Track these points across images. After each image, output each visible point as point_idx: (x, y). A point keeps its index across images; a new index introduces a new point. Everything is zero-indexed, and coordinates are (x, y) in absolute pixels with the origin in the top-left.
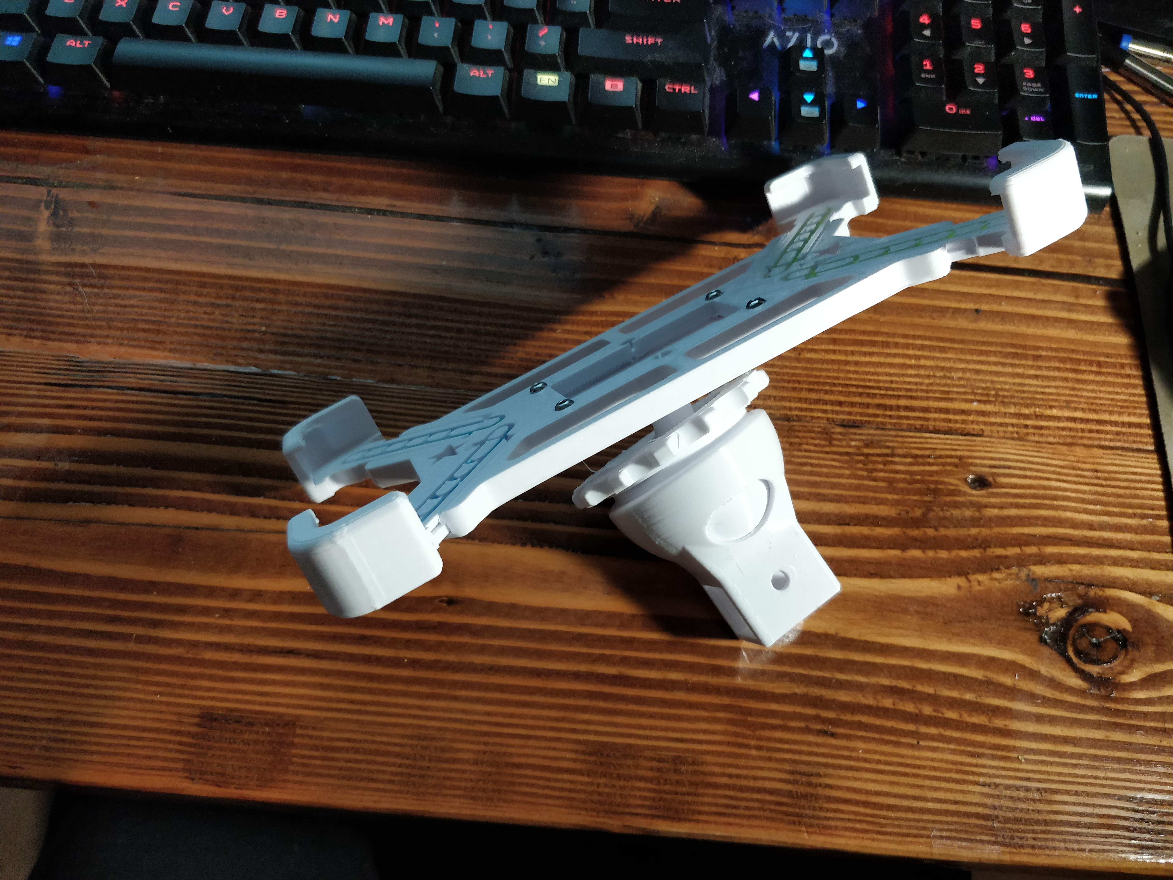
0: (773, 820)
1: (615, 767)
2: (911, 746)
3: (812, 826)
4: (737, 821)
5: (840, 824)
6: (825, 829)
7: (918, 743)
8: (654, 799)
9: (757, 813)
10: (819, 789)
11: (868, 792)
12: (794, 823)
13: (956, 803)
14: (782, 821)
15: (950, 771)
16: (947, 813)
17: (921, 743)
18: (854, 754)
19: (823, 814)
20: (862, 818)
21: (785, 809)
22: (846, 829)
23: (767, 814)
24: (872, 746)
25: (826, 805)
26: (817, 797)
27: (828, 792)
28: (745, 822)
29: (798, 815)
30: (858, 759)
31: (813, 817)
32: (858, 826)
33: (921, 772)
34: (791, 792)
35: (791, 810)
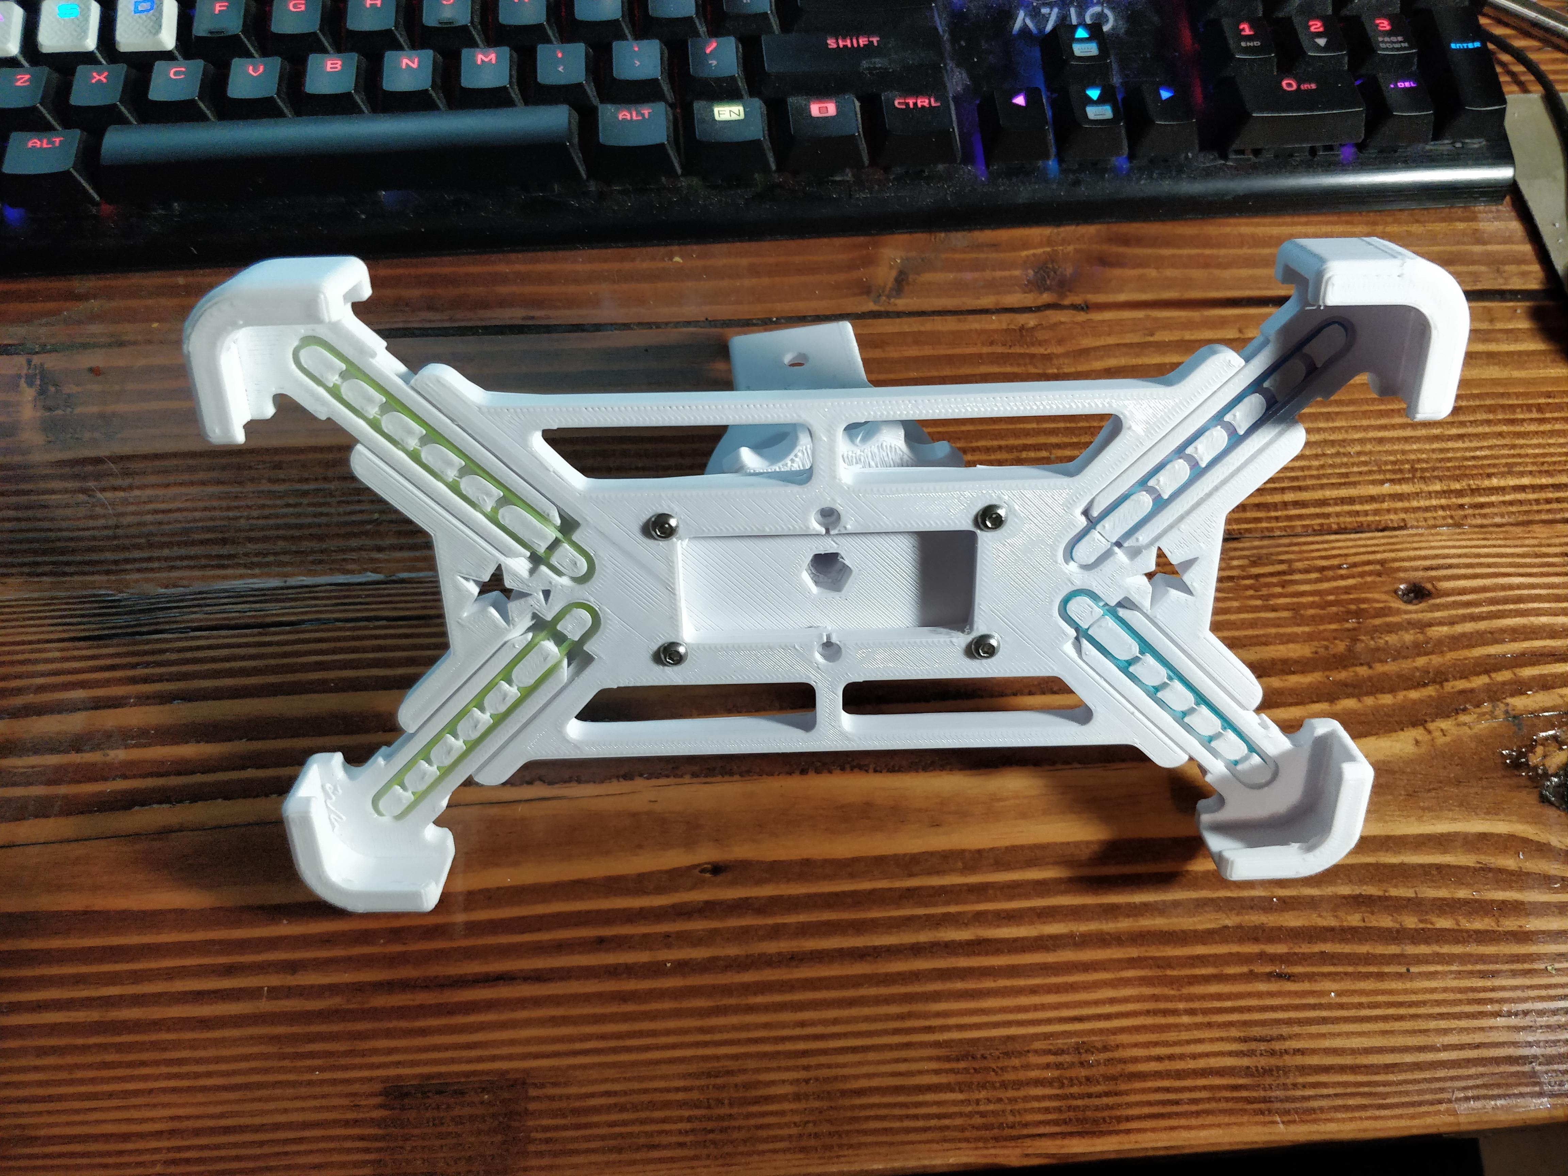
0: (1230, 1112)
1: (996, 1073)
2: (1400, 976)
3: (1287, 1112)
4: (1183, 1122)
5: (1324, 1103)
6: (1309, 1115)
7: (1408, 970)
8: (1059, 1110)
9: (1207, 1106)
10: (1286, 1057)
11: (1354, 1052)
12: (1262, 1113)
13: (1478, 1046)
14: (1244, 1111)
15: (1459, 1002)
16: (1469, 1062)
17: (1412, 969)
18: (1323, 1001)
19: (1299, 1093)
20: (1354, 1090)
21: (1245, 1094)
22: (1336, 1109)
23: (1223, 1105)
24: (1347, 985)
25: (1300, 1080)
26: (1285, 1070)
27: (1299, 1060)
28: (1193, 1122)
29: (1264, 1100)
30: (1330, 1006)
31: (1287, 1099)
32: (1351, 1102)
33: (1422, 1011)
34: (1248, 1068)
35: (1255, 1094)
